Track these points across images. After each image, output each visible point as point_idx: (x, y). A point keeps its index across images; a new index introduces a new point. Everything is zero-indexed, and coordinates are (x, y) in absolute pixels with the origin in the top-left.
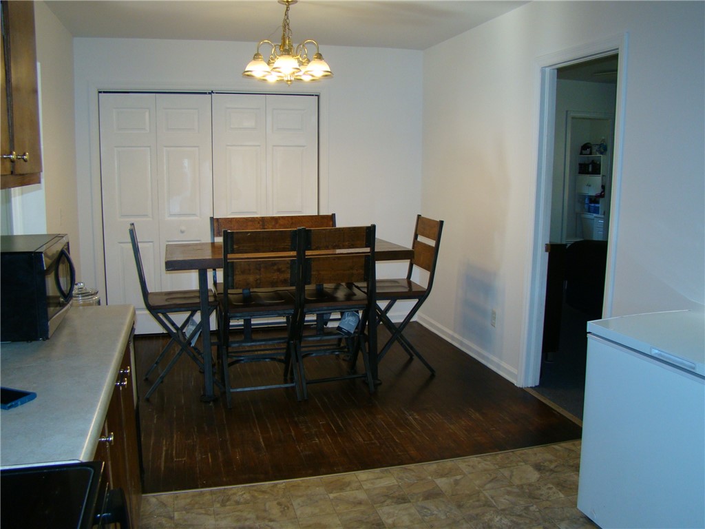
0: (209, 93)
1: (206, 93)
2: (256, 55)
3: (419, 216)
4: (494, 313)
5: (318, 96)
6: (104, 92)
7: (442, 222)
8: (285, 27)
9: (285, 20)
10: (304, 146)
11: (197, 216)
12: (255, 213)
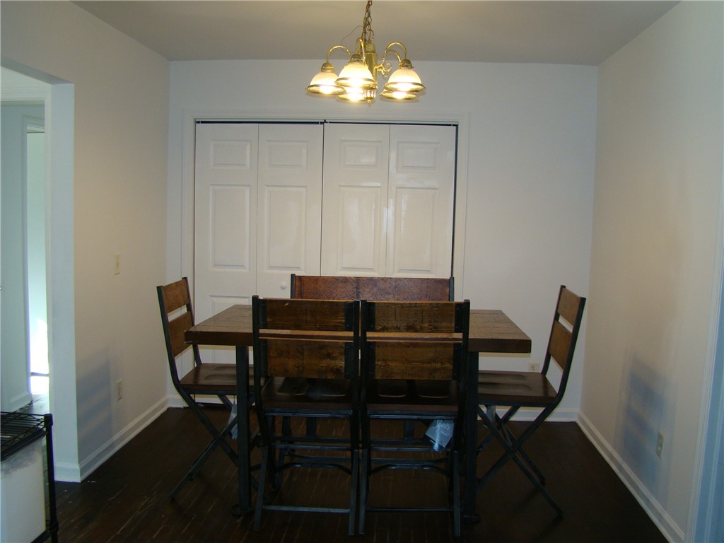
0: (322, 123)
1: (317, 123)
2: (324, 65)
3: (563, 287)
4: (660, 437)
5: (457, 126)
6: (202, 122)
7: (583, 300)
8: (365, 25)
9: (367, 19)
10: (435, 189)
11: (301, 270)
12: (372, 270)
